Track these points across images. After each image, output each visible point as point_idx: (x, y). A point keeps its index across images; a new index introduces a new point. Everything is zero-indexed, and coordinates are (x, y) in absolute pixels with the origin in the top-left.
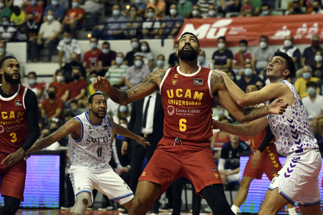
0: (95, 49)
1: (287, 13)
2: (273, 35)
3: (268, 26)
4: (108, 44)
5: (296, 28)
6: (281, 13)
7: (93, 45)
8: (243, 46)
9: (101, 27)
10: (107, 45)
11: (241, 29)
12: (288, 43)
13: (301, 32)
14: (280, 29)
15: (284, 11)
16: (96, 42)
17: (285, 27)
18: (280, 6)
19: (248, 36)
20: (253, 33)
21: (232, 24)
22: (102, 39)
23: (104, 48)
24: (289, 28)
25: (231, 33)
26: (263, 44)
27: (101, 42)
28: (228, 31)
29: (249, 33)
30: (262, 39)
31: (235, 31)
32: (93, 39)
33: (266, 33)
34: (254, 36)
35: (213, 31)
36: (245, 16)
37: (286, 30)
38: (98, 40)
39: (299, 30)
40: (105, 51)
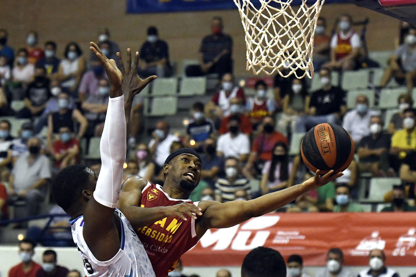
0: (29, 262)
1: (380, 207)
2: (354, 247)
3: (345, 231)
4: (54, 254)
5: (397, 236)
6: (368, 208)
7: (24, 256)
8: (295, 267)
9: (41, 223)
10: (51, 256)
11: (295, 234)
12: (377, 263)
13: (405, 244)
14: (367, 236)
15: (374, 204)
16: (31, 251)
17: (375, 235)
18: (367, 194)
19: (308, 247)
20: (316, 243)
21: (279, 225)
22: (44, 245)
23: (45, 261)
24: (382, 236)
25: (275, 241)
26: (332, 264)
27: (40, 250)
28: (271, 237)
29: (308, 243)
30: (332, 255)
31: (284, 237)
32: (25, 246)
33: (339, 244)
34: (318, 247)
35: (244, 236)
36: (304, 209)
37: (377, 239)
38: (34, 245)
39: (402, 240)
40: (46, 266)
